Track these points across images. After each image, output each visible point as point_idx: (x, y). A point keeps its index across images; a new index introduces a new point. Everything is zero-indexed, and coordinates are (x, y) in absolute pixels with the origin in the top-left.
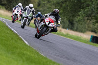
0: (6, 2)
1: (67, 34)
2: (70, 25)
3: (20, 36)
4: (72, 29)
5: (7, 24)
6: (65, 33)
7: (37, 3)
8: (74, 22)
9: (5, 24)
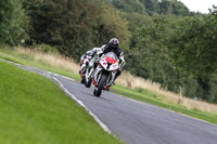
0: (60, 38)
1: (195, 110)
2: (201, 89)
3: (90, 113)
4: (205, 98)
5: (62, 85)
6: (189, 108)
7: (128, 40)
8: (210, 83)
9: (58, 86)
